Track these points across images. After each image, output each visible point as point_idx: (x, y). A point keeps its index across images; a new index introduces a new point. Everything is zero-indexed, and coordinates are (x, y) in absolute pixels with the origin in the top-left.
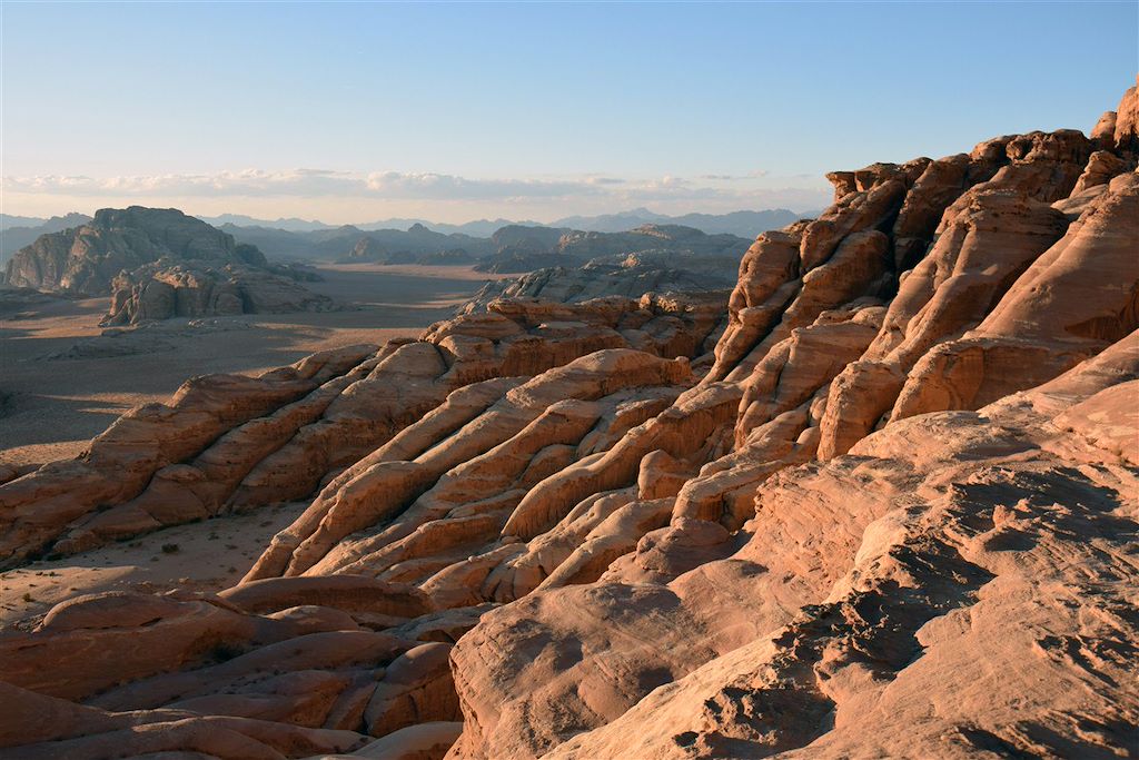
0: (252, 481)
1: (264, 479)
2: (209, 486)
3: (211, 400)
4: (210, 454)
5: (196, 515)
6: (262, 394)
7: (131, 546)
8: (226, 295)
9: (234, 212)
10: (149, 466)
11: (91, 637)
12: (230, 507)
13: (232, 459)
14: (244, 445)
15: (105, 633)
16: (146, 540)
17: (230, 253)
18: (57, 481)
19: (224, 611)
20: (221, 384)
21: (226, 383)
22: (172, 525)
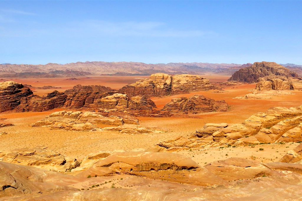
0: (285, 135)
1: (288, 135)
2: (274, 135)
3: (276, 113)
4: (274, 127)
5: (269, 142)
6: (290, 113)
7: (252, 147)
8: (286, 85)
9: (290, 63)
10: (258, 128)
11: (235, 168)
12: (278, 141)
13: (280, 129)
14: (284, 126)
15: (237, 167)
16: (256, 146)
17: (288, 74)
18: (236, 129)
19: (267, 168)
20: (279, 109)
21: (280, 109)
22: (263, 144)
